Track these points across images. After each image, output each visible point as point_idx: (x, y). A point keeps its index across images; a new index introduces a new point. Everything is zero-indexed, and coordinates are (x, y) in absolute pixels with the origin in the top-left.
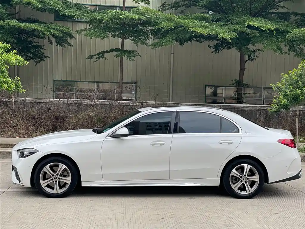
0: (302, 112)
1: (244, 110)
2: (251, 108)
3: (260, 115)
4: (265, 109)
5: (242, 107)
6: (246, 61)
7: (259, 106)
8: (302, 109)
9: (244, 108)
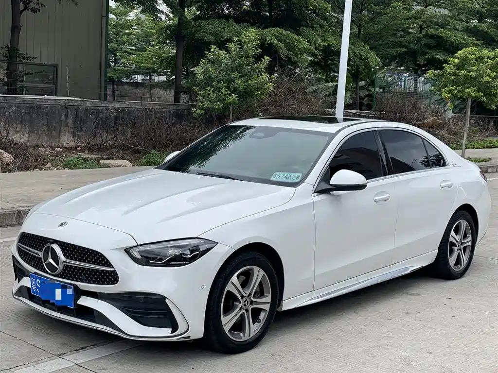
0: (128, 110)
1: (41, 107)
2: (53, 103)
3: (66, 116)
4: (76, 104)
5: (38, 102)
6: (22, 11)
7: (65, 100)
8: (128, 105)
9: (41, 102)
